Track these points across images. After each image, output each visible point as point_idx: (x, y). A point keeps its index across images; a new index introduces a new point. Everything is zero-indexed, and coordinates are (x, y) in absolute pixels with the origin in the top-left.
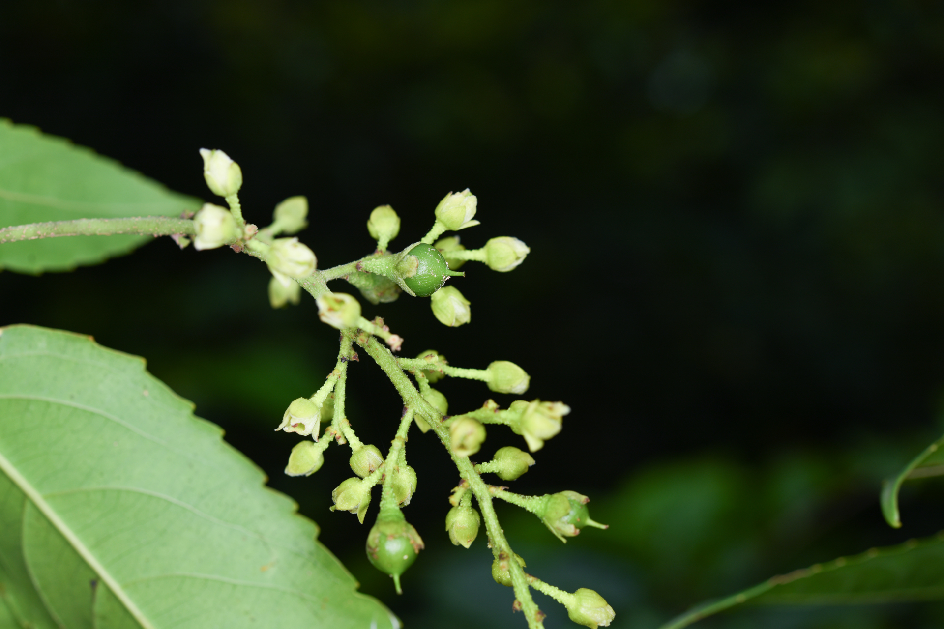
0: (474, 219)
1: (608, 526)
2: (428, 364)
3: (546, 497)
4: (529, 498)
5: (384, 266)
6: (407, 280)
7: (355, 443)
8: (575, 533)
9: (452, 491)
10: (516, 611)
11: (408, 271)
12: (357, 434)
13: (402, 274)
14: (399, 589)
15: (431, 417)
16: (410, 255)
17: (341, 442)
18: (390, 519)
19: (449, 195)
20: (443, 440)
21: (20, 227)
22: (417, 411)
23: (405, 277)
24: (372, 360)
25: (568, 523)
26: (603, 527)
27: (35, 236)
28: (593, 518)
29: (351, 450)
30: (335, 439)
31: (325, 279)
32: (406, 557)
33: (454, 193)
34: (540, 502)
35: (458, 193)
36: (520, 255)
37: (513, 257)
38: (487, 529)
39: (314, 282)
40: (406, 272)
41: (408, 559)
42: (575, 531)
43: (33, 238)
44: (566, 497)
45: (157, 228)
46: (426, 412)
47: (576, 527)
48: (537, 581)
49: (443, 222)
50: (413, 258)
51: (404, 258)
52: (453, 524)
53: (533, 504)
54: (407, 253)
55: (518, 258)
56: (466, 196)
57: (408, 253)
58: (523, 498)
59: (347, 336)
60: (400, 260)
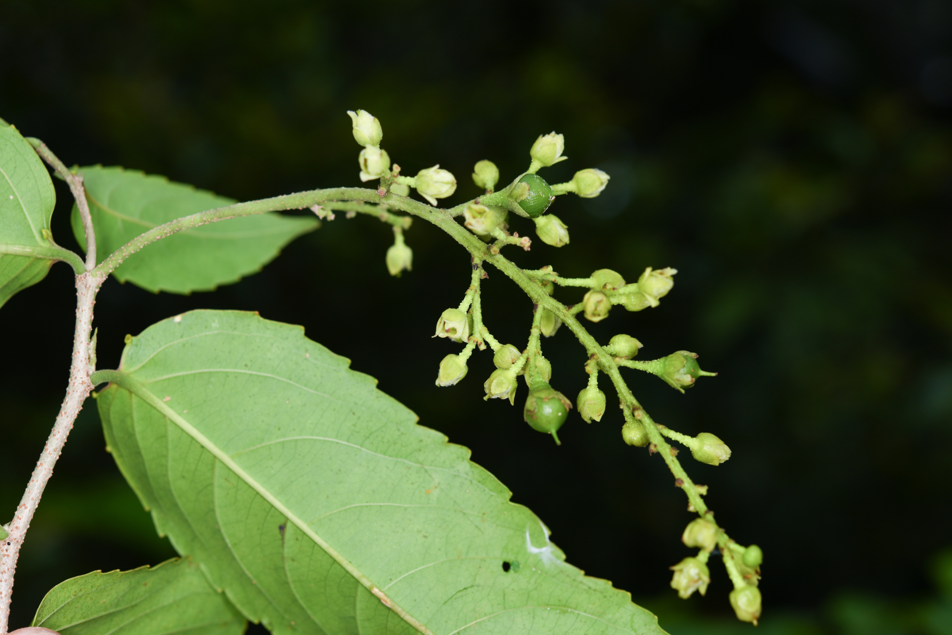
0: (562, 155)
1: (717, 373)
2: (545, 274)
3: (662, 360)
4: (649, 362)
5: (499, 197)
6: (521, 204)
7: (495, 344)
8: (692, 381)
9: (585, 364)
10: (653, 453)
11: (521, 195)
12: (495, 338)
13: (516, 200)
14: (558, 442)
15: (558, 309)
16: (521, 182)
17: (483, 347)
18: (541, 388)
19: (540, 137)
20: (570, 326)
21: (189, 217)
22: (546, 306)
23: (519, 201)
24: (501, 273)
25: (685, 374)
26: (713, 374)
27: (202, 222)
28: (703, 369)
29: (493, 351)
30: (477, 346)
31: (451, 215)
32: (560, 414)
33: (544, 136)
34: (659, 363)
35: (547, 136)
36: (603, 181)
37: (598, 183)
38: (618, 392)
39: (444, 218)
40: (520, 196)
41: (562, 415)
42: (692, 379)
43: (200, 224)
44: (680, 354)
45: (301, 201)
46: (553, 306)
47: (692, 377)
48: (665, 428)
49: (539, 159)
50: (524, 184)
51: (516, 185)
52: (585, 402)
53: (653, 367)
54: (517, 182)
55: (602, 184)
56: (554, 137)
57: (519, 182)
58: (644, 363)
59: (477, 257)
60: (512, 189)
